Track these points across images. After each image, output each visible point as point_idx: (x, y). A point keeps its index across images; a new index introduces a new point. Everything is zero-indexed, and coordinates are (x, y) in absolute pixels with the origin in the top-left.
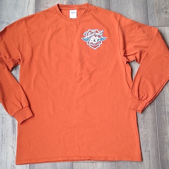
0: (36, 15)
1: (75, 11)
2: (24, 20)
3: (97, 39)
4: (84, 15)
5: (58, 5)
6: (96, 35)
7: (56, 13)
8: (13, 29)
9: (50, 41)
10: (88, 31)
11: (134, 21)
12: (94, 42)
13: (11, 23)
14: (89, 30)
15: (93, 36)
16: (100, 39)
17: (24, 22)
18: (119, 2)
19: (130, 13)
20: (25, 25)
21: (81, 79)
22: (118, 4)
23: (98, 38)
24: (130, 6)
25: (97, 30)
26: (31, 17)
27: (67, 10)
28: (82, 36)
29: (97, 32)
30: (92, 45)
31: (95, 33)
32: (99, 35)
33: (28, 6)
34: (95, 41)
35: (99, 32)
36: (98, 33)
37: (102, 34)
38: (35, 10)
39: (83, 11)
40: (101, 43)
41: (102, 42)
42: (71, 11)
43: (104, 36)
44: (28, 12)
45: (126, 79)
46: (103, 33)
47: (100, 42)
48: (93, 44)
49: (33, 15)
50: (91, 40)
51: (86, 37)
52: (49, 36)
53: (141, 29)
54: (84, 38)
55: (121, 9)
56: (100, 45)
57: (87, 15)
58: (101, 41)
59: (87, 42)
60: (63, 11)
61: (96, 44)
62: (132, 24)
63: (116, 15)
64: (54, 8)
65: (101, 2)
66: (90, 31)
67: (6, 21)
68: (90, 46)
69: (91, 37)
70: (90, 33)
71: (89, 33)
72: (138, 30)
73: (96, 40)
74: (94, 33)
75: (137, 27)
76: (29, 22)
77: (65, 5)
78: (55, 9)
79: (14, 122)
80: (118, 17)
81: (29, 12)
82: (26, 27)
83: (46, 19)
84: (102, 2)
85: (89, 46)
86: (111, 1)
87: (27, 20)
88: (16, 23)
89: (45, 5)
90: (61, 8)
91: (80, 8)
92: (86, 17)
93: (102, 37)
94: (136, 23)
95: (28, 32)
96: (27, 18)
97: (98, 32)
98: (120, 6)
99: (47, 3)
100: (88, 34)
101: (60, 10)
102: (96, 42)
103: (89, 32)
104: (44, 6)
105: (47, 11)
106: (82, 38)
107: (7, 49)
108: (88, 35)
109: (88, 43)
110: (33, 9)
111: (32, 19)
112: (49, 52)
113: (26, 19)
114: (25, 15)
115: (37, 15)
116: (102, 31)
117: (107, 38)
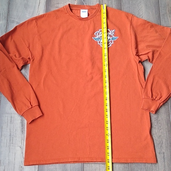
0: (46, 15)
1: (87, 10)
2: (35, 19)
4: (95, 14)
5: (69, 5)
6: (107, 35)
7: (67, 13)
8: (23, 29)
9: (60, 40)
10: (100, 31)
11: (146, 21)
13: (21, 22)
14: (100, 30)
16: (111, 38)
17: (34, 21)
19: (141, 13)
20: (35, 25)
21: (92, 78)
22: (129, 4)
23: (109, 37)
24: (141, 7)
25: (109, 30)
26: (42, 17)
27: (78, 10)
28: (93, 35)
32: (110, 34)
33: (39, 6)
35: (111, 32)
37: (113, 33)
38: (45, 10)
39: (94, 11)
40: (113, 43)
41: (114, 41)
42: (81, 10)
43: (115, 35)
44: (38, 12)
45: (139, 79)
46: (114, 32)
47: (112, 41)
49: (44, 15)
50: (102, 40)
51: (97, 37)
52: (59, 35)
53: (153, 28)
54: (95, 38)
55: (132, 9)
56: (112, 45)
57: (98, 15)
58: (113, 41)
59: (98, 41)
60: (73, 11)
61: (108, 43)
62: (145, 24)
63: (127, 15)
64: (65, 8)
65: (112, 2)
67: (17, 20)
71: (100, 33)
72: (151, 29)
75: (149, 27)
76: (40, 22)
77: (76, 5)
78: (66, 9)
80: (130, 17)
81: (39, 12)
82: (37, 26)
83: (57, 18)
84: (113, 3)
85: (100, 45)
86: (123, 2)
87: (37, 20)
88: (27, 22)
89: (55, 5)
90: (72, 8)
91: (90, 9)
92: (97, 17)
93: (114, 37)
94: (148, 22)
95: (38, 32)
96: (37, 17)
97: (110, 32)
98: (131, 6)
99: (58, 4)
101: (71, 10)
103: (100, 32)
104: (54, 6)
105: (58, 11)
106: (92, 38)
107: (16, 48)
108: (99, 35)
109: (99, 43)
110: (44, 9)
111: (43, 19)
112: (60, 51)
113: (37, 19)
114: (36, 15)
115: (48, 15)
116: (113, 31)
117: (118, 37)
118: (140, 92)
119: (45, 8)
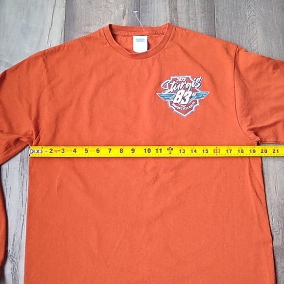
0: (65, 46)
1: (146, 38)
2: (41, 56)
3: (190, 96)
4: (162, 46)
5: (110, 26)
6: (187, 87)
7: (106, 44)
8: (19, 76)
9: (92, 99)
10: (171, 80)
11: (263, 56)
12: (183, 102)
13: (15, 64)
14: (172, 78)
15: (180, 89)
16: (194, 95)
17: (41, 60)
18: (234, 23)
19: (256, 45)
20: (43, 67)
21: (156, 177)
22: (231, 26)
23: (191, 92)
24: (255, 31)
25: (190, 77)
26: (56, 49)
27: (128, 36)
28: (158, 88)
29: (188, 81)
30: (179, 108)
31: (185, 83)
32: (193, 86)
33: (50, 29)
34: (185, 100)
35: (194, 82)
36: (190, 84)
37: (199, 85)
38: (63, 38)
39: (160, 39)
40: (198, 104)
41: (200, 100)
42: (135, 37)
43: (202, 88)
44: (49, 43)
45: (251, 181)
46: (201, 82)
47: (195, 101)
48: (181, 107)
49: (59, 47)
50: (176, 98)
51: (166, 93)
52: (90, 89)
53: (279, 70)
54: (163, 93)
55: (237, 37)
56: (196, 108)
57: (168, 47)
58: (197, 100)
59: (169, 101)
60: (119, 38)
61: (188, 105)
62: (261, 63)
63: (227, 46)
64: (102, 32)
65: (197, 22)
66: (175, 80)
67: (6, 60)
68: (175, 111)
69: (176, 91)
70: (174, 82)
71: (173, 84)
72: (274, 73)
73: (187, 98)
74: (183, 84)
75: (271, 69)
76: (52, 61)
77: (124, 27)
78: (103, 35)
79: (15, 273)
81: (51, 42)
82: (46, 70)
83: (86, 54)
84: (199, 23)
85: (172, 110)
86: (218, 22)
87: (46, 57)
88: (26, 63)
89: (83, 29)
90: (116, 33)
91: (153, 33)
92: (167, 50)
93: (200, 92)
94: (269, 59)
95: (49, 82)
96: (46, 52)
97: (192, 82)
98: (235, 31)
99: (89, 25)
100: (170, 86)
101: (114, 36)
102: (186, 102)
103: (172, 82)
104: (81, 30)
105: (89, 38)
106: (157, 94)
107: (4, 116)
108: (170, 88)
109: (171, 105)
110: (60, 36)
111: (58, 55)
112: (91, 123)
113: (46, 55)
114: (42, 49)
115: (68, 47)
116: (199, 79)
117: (209, 92)
118: (254, 207)
119: (63, 34)
